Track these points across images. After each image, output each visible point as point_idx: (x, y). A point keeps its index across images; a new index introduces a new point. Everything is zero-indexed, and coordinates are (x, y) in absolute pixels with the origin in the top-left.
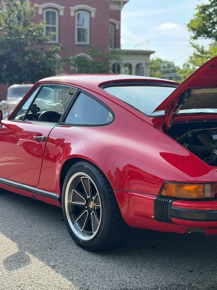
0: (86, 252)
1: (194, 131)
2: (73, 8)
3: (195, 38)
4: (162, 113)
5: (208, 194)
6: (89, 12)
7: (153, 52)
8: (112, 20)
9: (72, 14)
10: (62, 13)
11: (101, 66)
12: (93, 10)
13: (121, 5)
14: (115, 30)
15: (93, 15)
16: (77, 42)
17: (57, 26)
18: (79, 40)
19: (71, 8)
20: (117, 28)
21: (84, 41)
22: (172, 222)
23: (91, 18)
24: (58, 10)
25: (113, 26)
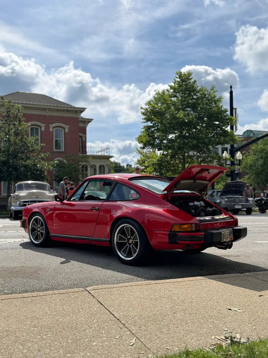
0: (129, 267)
1: (180, 201)
2: (51, 126)
3: (144, 148)
4: (166, 192)
5: (194, 229)
6: (64, 128)
7: (112, 157)
8: (80, 134)
9: (51, 130)
10: (43, 129)
11: (75, 167)
12: (67, 127)
13: (86, 124)
14: (82, 141)
15: (67, 130)
16: (54, 150)
17: (39, 138)
18: (56, 148)
19: (50, 125)
20: (84, 139)
21: (60, 149)
22: (178, 243)
23: (65, 133)
24: (41, 127)
25: (81, 138)
